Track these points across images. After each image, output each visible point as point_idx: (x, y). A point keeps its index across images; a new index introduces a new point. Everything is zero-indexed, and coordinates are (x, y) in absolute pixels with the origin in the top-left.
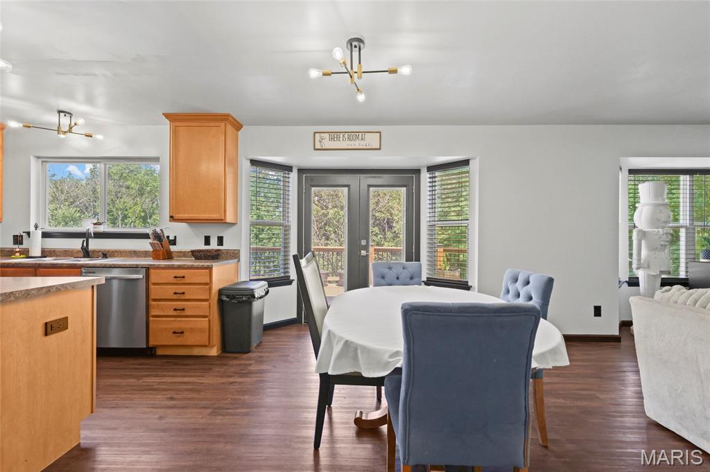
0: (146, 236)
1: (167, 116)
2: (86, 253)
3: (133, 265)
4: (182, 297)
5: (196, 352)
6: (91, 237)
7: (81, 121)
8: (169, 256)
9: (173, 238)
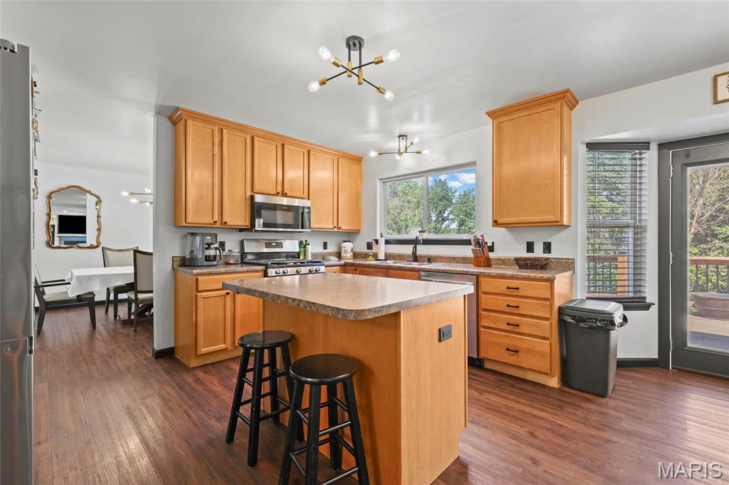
0: (467, 242)
1: (490, 114)
2: (415, 258)
3: (464, 271)
4: (516, 311)
5: (530, 376)
6: (420, 244)
7: (416, 140)
8: (488, 263)
9: (491, 245)
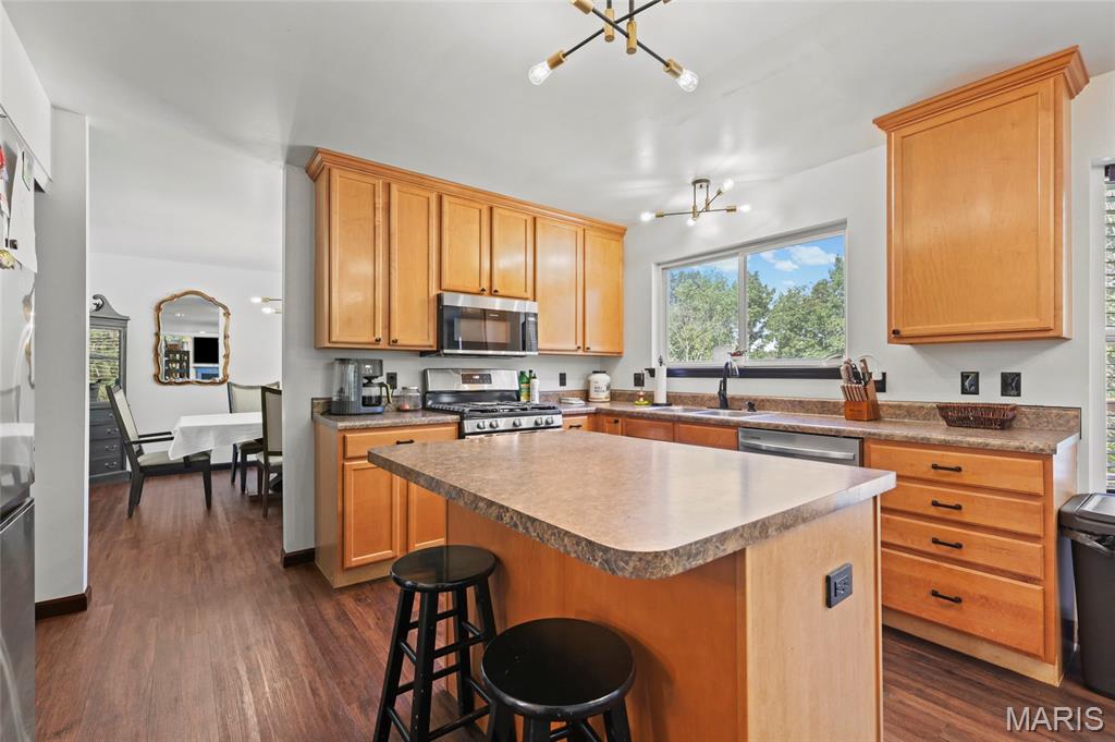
0: (832, 374)
1: (880, 123)
2: (724, 402)
3: (831, 430)
4: (955, 515)
5: (985, 653)
6: (735, 376)
7: (728, 185)
8: (875, 414)
9: (880, 378)
